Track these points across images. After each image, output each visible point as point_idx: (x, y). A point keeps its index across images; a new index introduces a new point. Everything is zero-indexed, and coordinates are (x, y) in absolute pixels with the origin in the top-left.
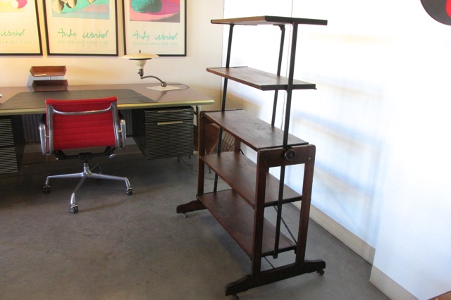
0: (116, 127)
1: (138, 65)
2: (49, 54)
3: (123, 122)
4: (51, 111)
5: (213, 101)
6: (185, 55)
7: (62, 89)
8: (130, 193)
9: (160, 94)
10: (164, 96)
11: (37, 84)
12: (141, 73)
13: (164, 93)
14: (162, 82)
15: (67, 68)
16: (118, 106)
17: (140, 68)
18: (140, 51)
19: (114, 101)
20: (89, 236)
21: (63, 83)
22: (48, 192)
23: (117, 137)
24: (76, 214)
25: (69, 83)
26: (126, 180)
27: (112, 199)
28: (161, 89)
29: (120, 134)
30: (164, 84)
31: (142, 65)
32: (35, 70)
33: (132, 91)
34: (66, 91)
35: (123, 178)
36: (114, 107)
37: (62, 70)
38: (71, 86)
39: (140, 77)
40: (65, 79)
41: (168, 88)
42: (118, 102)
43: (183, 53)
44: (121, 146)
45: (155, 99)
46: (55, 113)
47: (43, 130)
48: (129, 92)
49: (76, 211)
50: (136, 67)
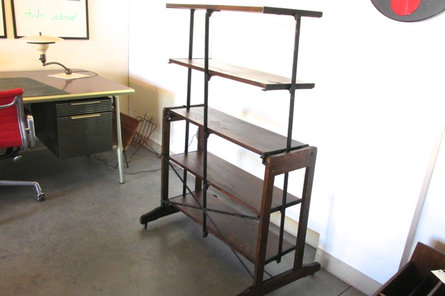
0: (22, 124)
1: (38, 50)
3: (30, 118)
5: (133, 91)
6: (87, 38)
8: (42, 199)
9: (65, 83)
10: (69, 85)
12: (43, 59)
13: (69, 82)
14: (67, 69)
16: (24, 99)
17: (42, 53)
18: (40, 34)
19: (20, 94)
23: (24, 136)
26: (36, 184)
27: (20, 208)
28: (64, 76)
29: (28, 132)
30: (69, 72)
31: (44, 50)
33: (31, 80)
35: (32, 183)
36: (19, 100)
39: (42, 64)
41: (73, 76)
42: (23, 95)
43: (86, 36)
44: (29, 146)
45: (60, 87)
50: (36, 52)
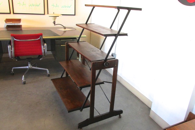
0: (43, 47)
1: (53, 19)
2: (14, 13)
3: (45, 44)
4: (13, 39)
5: (86, 36)
6: (75, 15)
7: (19, 29)
9: (63, 32)
10: (65, 33)
11: (8, 27)
12: (54, 23)
13: (65, 32)
15: (21, 20)
16: (43, 37)
17: (54, 20)
18: (54, 13)
19: (41, 35)
20: (30, 94)
21: (20, 26)
22: (13, 74)
25: (23, 27)
26: (47, 70)
27: (41, 78)
28: (63, 30)
29: (44, 50)
30: (65, 28)
31: (55, 19)
32: (7, 20)
33: (50, 31)
34: (21, 30)
36: (41, 38)
37: (19, 20)
38: (24, 28)
39: (54, 24)
40: (21, 25)
41: (67, 29)
43: (74, 14)
44: (45, 55)
45: (60, 35)
46: (15, 40)
47: (10, 48)
48: (48, 31)
49: (24, 83)
50: (52, 20)
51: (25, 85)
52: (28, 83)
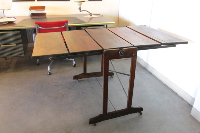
2: (38, 1)
4: (38, 27)
5: (114, 22)
7: (44, 17)
8: (75, 66)
9: (89, 19)
10: (91, 20)
11: (33, 15)
12: (80, 9)
13: (91, 19)
14: (90, 13)
15: (46, 7)
16: (69, 25)
17: (79, 6)
19: (67, 22)
20: (56, 85)
21: (44, 14)
22: (39, 65)
24: (50, 75)
25: (47, 14)
26: (73, 60)
28: (89, 17)
30: (91, 14)
31: (80, 5)
32: (32, 8)
33: (76, 18)
34: (46, 18)
35: (71, 59)
36: (67, 25)
37: (43, 8)
38: (48, 16)
39: (79, 11)
40: (45, 12)
41: (93, 16)
42: (68, 23)
45: (86, 22)
46: (40, 28)
47: (34, 36)
48: (74, 18)
49: (50, 74)
50: (77, 6)
51: (51, 76)
52: (53, 74)
